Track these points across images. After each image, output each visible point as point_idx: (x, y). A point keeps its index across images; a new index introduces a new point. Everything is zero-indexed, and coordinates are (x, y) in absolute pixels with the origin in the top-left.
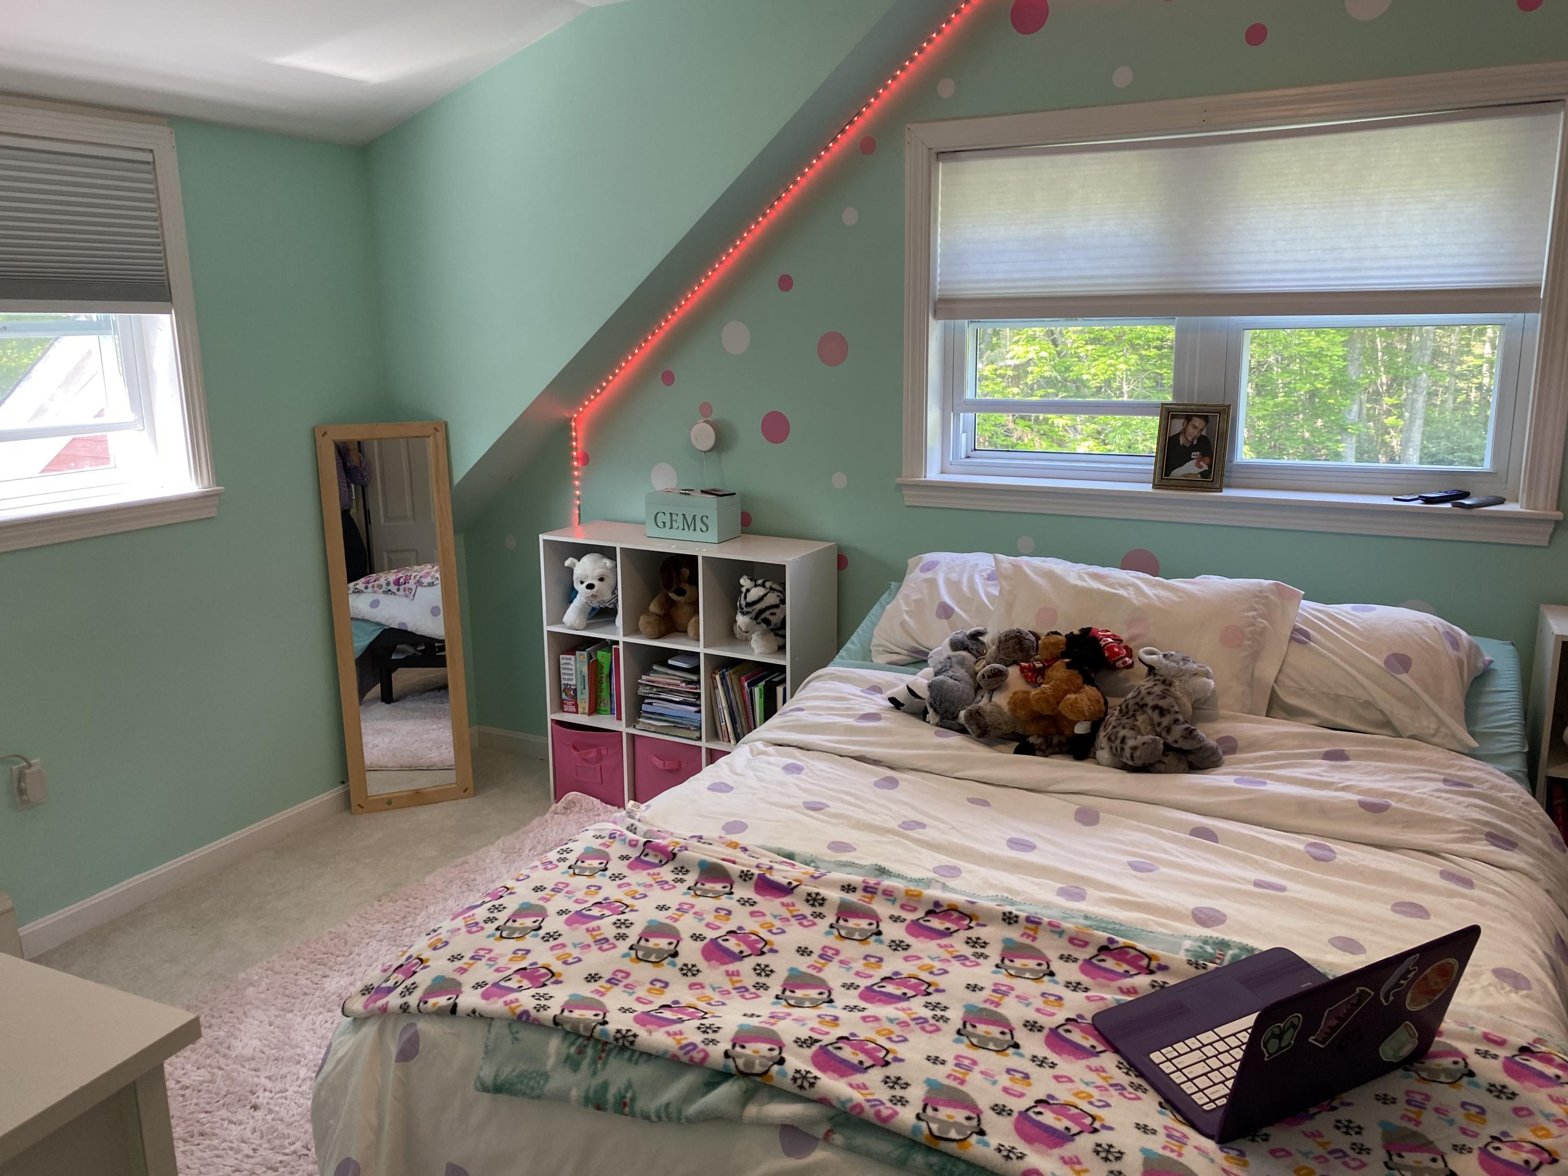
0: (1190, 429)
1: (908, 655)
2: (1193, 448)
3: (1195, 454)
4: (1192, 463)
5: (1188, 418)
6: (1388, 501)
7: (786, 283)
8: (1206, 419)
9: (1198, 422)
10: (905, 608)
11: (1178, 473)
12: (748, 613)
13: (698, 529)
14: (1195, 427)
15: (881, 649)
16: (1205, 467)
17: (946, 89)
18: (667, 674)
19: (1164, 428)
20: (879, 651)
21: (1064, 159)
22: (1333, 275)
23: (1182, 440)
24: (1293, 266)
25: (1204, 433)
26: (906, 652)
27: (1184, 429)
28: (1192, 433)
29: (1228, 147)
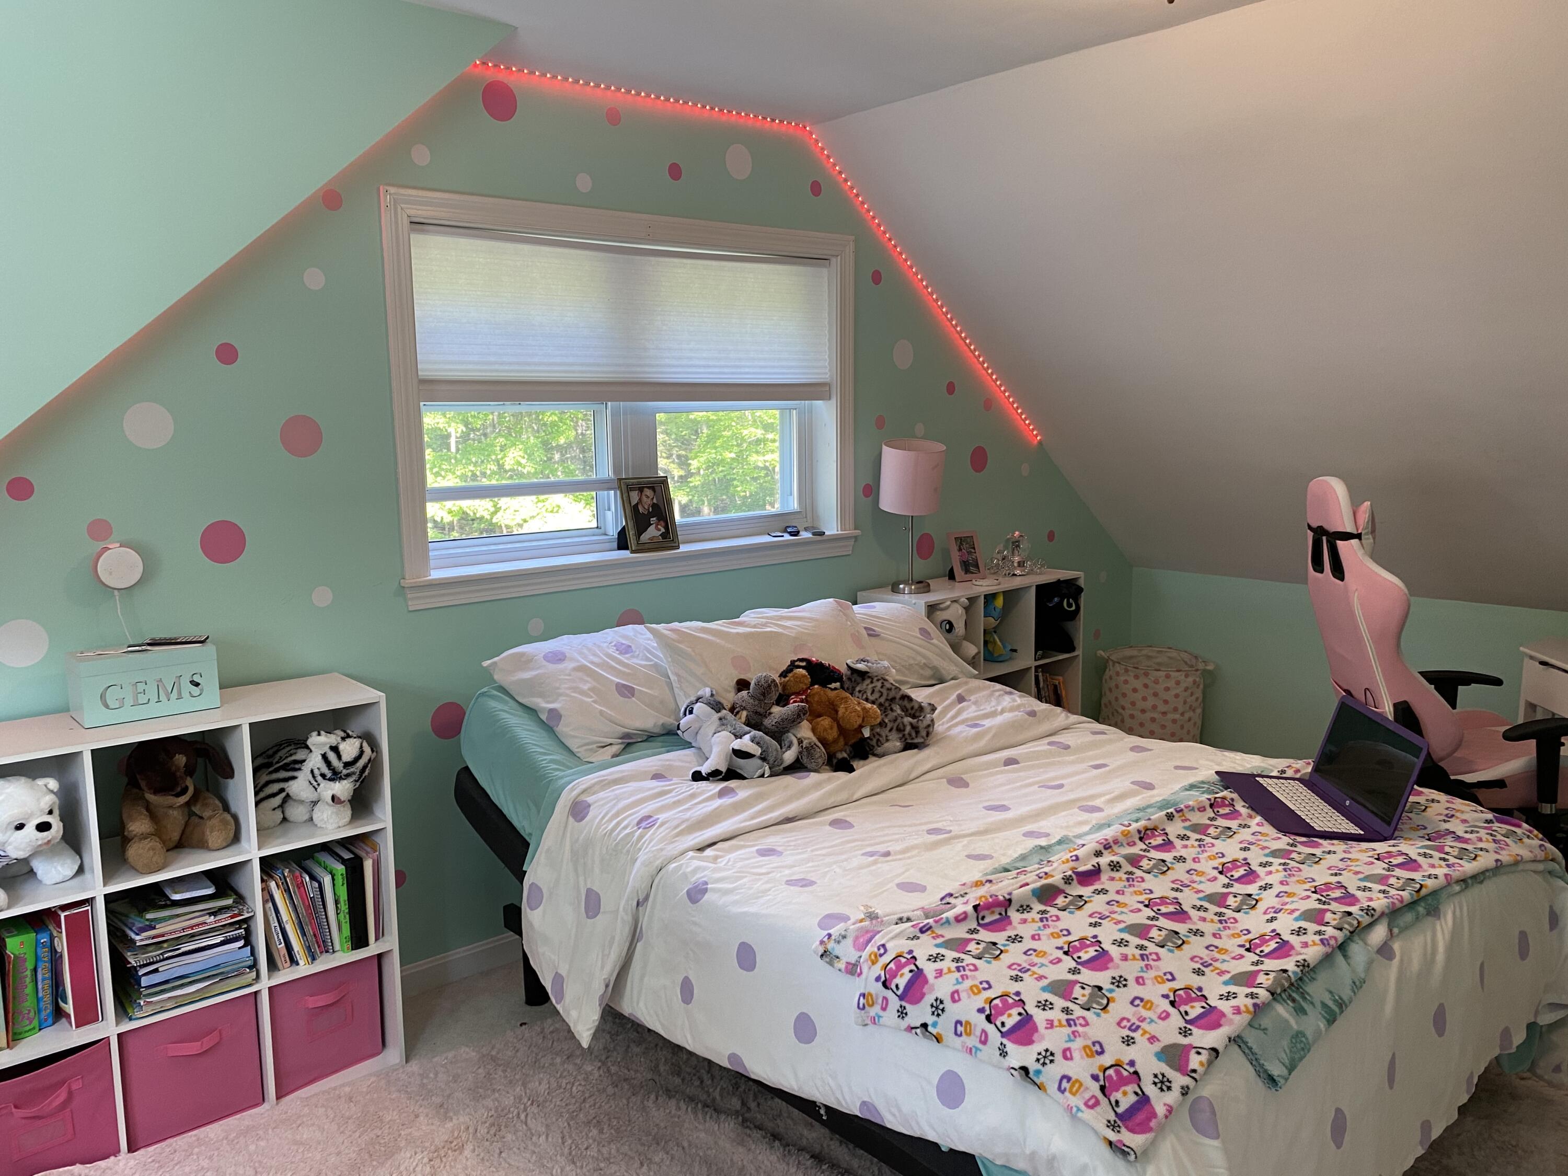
0: (644, 498)
1: (622, 743)
2: (651, 515)
3: (653, 520)
4: (652, 527)
5: (641, 490)
6: (766, 539)
7: (227, 354)
8: (653, 489)
9: (648, 492)
10: (589, 700)
11: (645, 537)
12: (348, 776)
13: (185, 694)
14: (648, 497)
15: (594, 746)
16: (663, 530)
17: (421, 155)
18: (178, 916)
19: (626, 500)
20: (591, 750)
21: (526, 248)
22: (726, 370)
23: (641, 509)
24: (702, 363)
25: (655, 501)
26: (620, 741)
27: (640, 499)
28: (647, 502)
29: (653, 259)
